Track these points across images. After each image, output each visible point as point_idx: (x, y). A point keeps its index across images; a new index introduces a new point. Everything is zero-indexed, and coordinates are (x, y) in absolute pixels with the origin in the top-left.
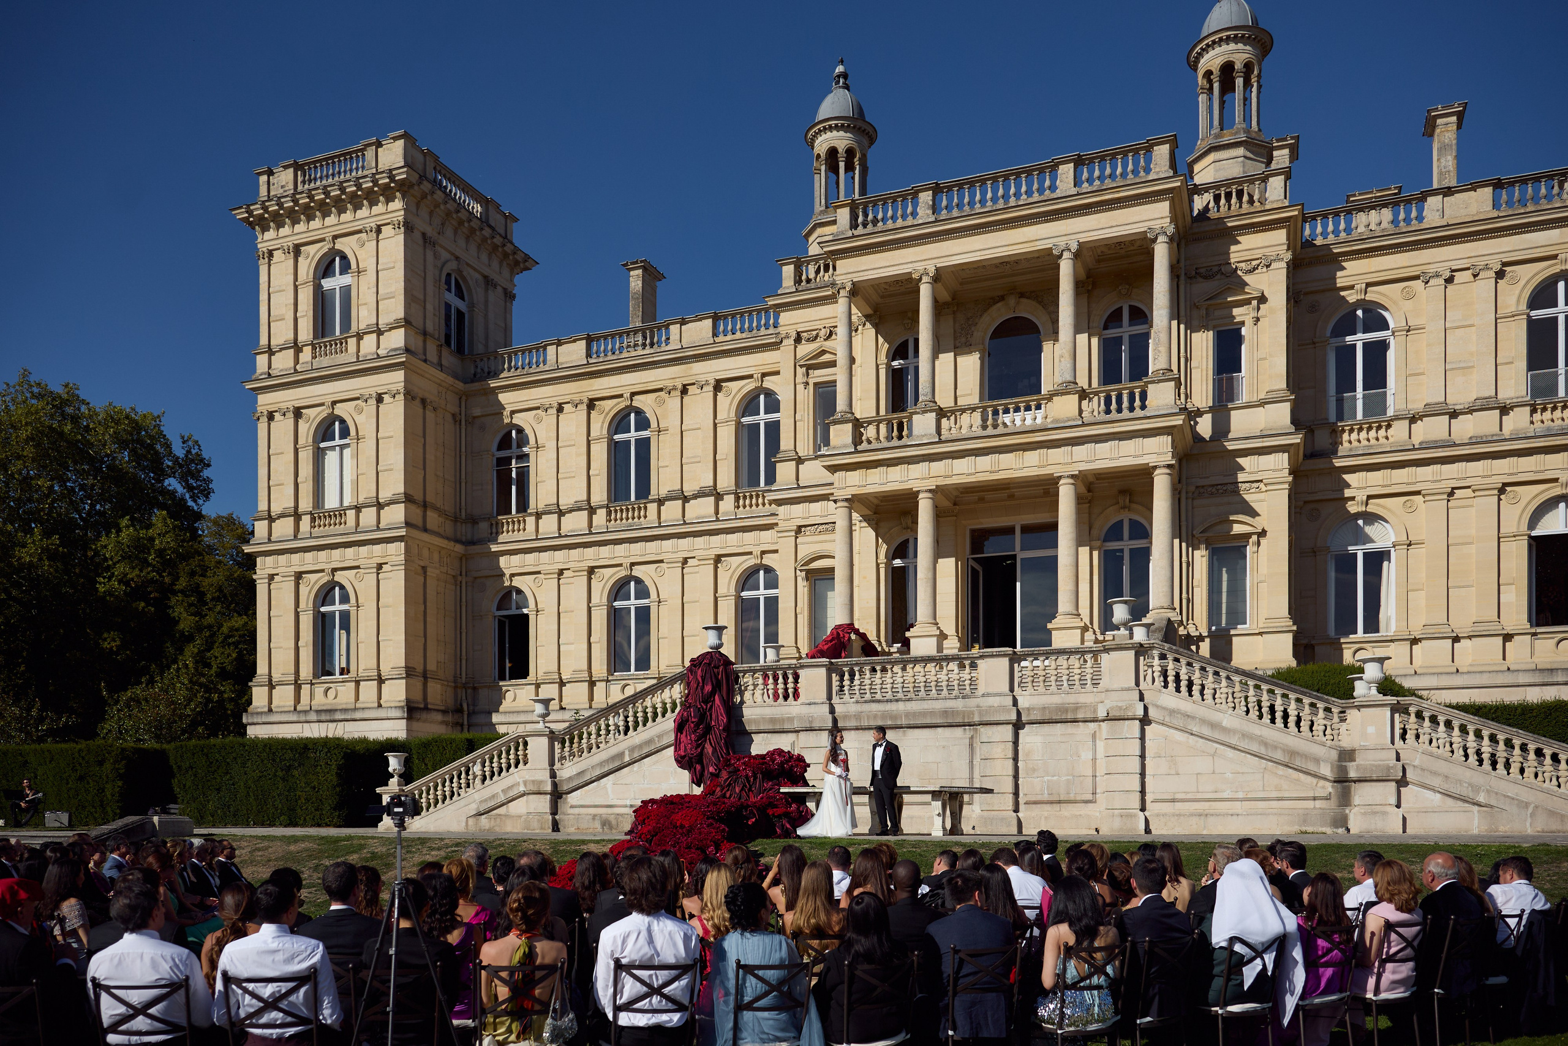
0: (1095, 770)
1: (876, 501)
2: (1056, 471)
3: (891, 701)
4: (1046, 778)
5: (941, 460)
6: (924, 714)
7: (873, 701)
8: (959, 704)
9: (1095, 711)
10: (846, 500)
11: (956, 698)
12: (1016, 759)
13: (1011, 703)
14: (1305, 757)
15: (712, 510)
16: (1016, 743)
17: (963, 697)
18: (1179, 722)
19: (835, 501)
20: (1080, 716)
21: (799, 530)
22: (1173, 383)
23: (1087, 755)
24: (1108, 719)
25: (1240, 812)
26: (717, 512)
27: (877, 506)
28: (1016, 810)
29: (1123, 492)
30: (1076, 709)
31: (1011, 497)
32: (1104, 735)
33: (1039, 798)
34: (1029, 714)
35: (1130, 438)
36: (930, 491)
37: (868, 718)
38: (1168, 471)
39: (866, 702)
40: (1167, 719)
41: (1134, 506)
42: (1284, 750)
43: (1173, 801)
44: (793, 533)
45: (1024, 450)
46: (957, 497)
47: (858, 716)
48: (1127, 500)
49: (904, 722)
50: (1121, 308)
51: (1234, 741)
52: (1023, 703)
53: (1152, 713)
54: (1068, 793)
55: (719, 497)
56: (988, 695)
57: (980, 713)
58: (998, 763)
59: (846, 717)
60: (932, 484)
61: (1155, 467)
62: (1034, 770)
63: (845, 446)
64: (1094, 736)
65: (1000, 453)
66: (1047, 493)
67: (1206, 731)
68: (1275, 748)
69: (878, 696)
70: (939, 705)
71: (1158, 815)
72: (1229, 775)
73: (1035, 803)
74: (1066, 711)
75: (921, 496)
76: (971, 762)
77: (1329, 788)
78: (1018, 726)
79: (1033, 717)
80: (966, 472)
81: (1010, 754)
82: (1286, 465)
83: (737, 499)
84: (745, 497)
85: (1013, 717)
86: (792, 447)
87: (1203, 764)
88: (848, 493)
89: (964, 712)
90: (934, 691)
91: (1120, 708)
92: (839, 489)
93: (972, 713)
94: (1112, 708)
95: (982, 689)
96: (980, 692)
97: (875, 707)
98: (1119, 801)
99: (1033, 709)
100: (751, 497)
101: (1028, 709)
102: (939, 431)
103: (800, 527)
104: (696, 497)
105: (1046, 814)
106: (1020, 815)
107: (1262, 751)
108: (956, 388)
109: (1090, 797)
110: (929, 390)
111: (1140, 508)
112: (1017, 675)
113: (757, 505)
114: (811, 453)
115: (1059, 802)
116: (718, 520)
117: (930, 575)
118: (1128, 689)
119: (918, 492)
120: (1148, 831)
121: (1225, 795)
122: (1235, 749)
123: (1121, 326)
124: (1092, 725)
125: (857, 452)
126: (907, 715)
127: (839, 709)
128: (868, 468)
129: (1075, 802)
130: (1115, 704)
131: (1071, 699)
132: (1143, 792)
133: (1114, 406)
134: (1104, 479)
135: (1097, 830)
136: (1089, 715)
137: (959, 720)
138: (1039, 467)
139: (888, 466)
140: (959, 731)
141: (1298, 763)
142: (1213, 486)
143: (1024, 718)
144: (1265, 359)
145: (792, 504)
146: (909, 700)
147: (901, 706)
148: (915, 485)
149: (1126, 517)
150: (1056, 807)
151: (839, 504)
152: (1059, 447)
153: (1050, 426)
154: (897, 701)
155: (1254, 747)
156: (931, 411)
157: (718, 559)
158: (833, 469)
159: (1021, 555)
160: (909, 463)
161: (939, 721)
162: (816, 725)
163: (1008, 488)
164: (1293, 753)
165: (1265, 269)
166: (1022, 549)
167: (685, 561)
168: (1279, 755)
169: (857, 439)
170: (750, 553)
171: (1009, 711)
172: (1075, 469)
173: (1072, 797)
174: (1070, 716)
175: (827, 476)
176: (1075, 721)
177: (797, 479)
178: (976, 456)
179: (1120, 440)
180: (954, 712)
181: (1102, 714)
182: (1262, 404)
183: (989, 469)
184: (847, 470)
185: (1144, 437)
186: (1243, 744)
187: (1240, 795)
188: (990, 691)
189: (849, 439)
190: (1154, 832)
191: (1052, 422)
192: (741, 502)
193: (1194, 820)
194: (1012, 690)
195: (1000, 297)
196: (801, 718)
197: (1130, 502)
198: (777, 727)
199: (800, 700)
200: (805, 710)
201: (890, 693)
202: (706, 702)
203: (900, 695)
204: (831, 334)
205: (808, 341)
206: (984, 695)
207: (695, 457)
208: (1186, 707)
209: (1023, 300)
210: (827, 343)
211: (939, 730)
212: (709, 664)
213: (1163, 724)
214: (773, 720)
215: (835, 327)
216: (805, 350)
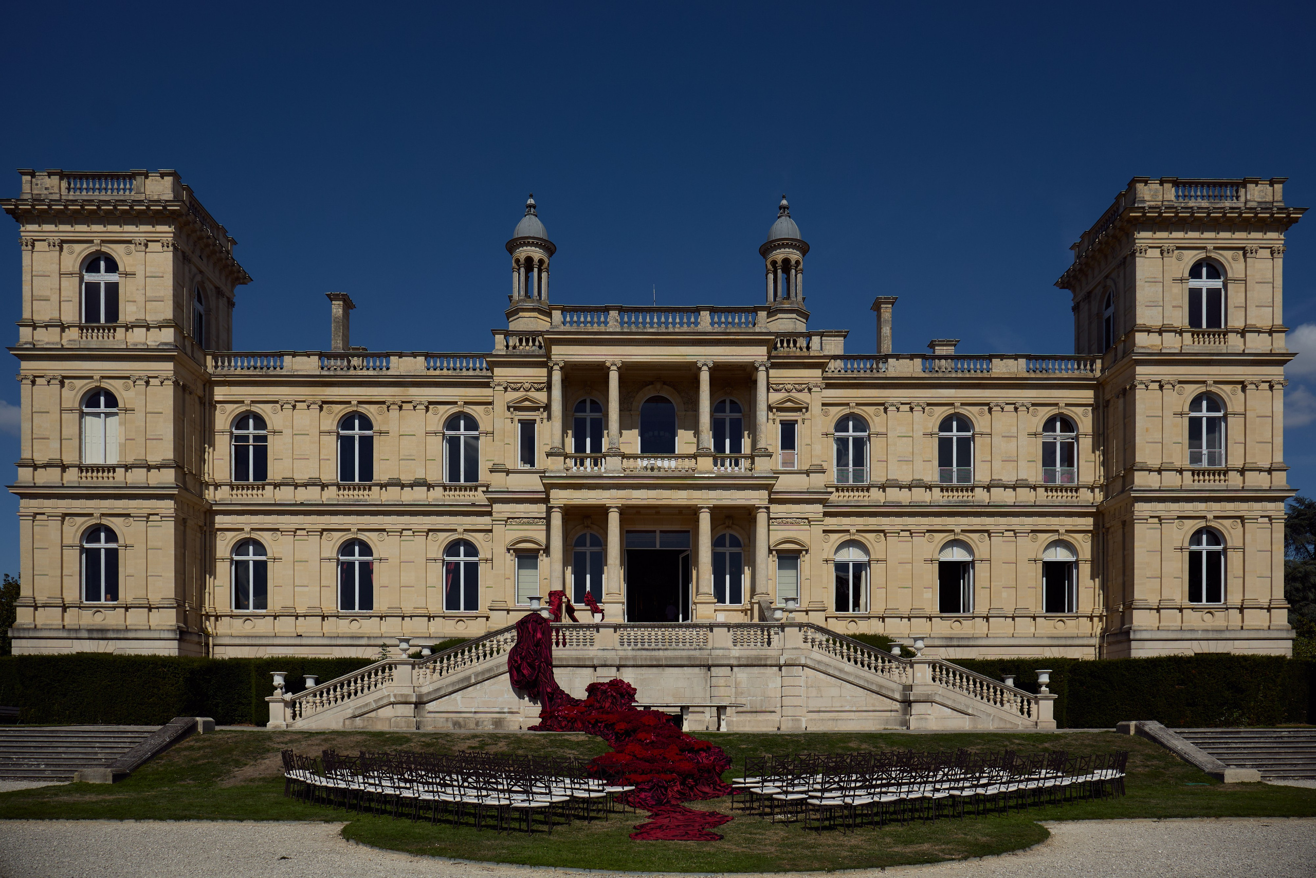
0: (776, 694)
2: (700, 503)
3: (655, 650)
5: (625, 488)
6: (676, 658)
7: (644, 649)
8: (697, 653)
9: (777, 660)
10: (561, 508)
11: (695, 649)
12: (731, 687)
14: (887, 688)
15: (425, 497)
16: (731, 677)
17: (700, 649)
18: (822, 668)
19: (552, 507)
20: (769, 663)
21: (508, 520)
22: (770, 458)
23: (772, 685)
24: (786, 665)
25: (852, 718)
26: (428, 499)
27: (573, 513)
29: (729, 517)
30: (766, 659)
32: (783, 674)
35: (743, 488)
36: (617, 507)
37: (641, 659)
38: (765, 510)
39: (639, 650)
40: (817, 666)
41: (734, 526)
42: (877, 685)
44: (504, 523)
45: (679, 488)
47: (634, 658)
48: (731, 522)
49: (664, 663)
50: (725, 400)
51: (851, 679)
52: (735, 654)
53: (808, 662)
54: (761, 707)
55: (430, 488)
56: (716, 649)
57: (712, 659)
59: (627, 658)
60: (619, 503)
61: (759, 507)
62: (742, 693)
63: (559, 471)
64: (775, 674)
67: (837, 673)
68: (872, 683)
70: (684, 653)
71: (810, 720)
72: (848, 698)
74: (761, 659)
75: (611, 510)
77: (897, 706)
78: (732, 667)
79: (740, 662)
80: (641, 498)
81: (729, 684)
82: (821, 510)
83: (444, 490)
84: (450, 489)
85: (730, 662)
86: (503, 462)
87: (835, 692)
88: (563, 503)
91: (792, 659)
92: (554, 499)
94: (788, 659)
96: (710, 646)
97: (644, 653)
98: (790, 712)
99: (741, 657)
100: (455, 489)
101: (738, 658)
102: (623, 469)
103: (509, 518)
104: (411, 485)
105: (748, 718)
107: (866, 685)
109: (773, 709)
110: (616, 441)
112: (731, 637)
114: (516, 467)
115: (756, 712)
116: (429, 505)
118: (796, 648)
119: (609, 507)
120: (806, 729)
121: (846, 709)
122: (851, 683)
123: (725, 412)
124: (775, 668)
125: (567, 476)
126: (666, 658)
127: (620, 653)
128: (575, 489)
129: (765, 712)
130: (790, 656)
131: (763, 653)
135: (779, 728)
136: (774, 663)
137: (698, 663)
138: (689, 500)
139: (588, 489)
140: (697, 669)
141: (884, 692)
142: (779, 518)
144: (808, 444)
145: (503, 502)
147: (661, 653)
148: (607, 503)
149: (728, 532)
150: (754, 715)
151: (554, 510)
152: (701, 488)
153: (695, 475)
154: (659, 650)
155: (862, 683)
156: (619, 456)
157: (428, 532)
158: (550, 487)
160: (603, 489)
162: (609, 663)
164: (881, 687)
165: (809, 392)
167: (402, 532)
168: (874, 688)
169: (565, 467)
170: (455, 531)
171: (728, 659)
172: (712, 503)
173: (764, 709)
174: (763, 663)
175: (529, 485)
176: (766, 666)
177: (507, 485)
178: (648, 489)
179: (738, 488)
180: (695, 658)
181: (782, 662)
182: (808, 472)
184: (561, 489)
185: (754, 489)
186: (856, 681)
187: (854, 709)
188: (717, 646)
189: (562, 467)
190: (809, 728)
191: (700, 473)
192: (447, 492)
193: (830, 723)
195: (652, 383)
196: (599, 659)
197: (733, 524)
198: (581, 663)
199: (596, 646)
200: (600, 653)
201: (653, 644)
202: (536, 646)
203: (660, 646)
204: (530, 389)
205: (514, 389)
206: (713, 649)
207: (410, 455)
208: (826, 659)
209: (665, 386)
210: (529, 393)
211: (685, 668)
212: (536, 622)
213: (814, 669)
214: (578, 659)
215: (534, 383)
216: (512, 396)
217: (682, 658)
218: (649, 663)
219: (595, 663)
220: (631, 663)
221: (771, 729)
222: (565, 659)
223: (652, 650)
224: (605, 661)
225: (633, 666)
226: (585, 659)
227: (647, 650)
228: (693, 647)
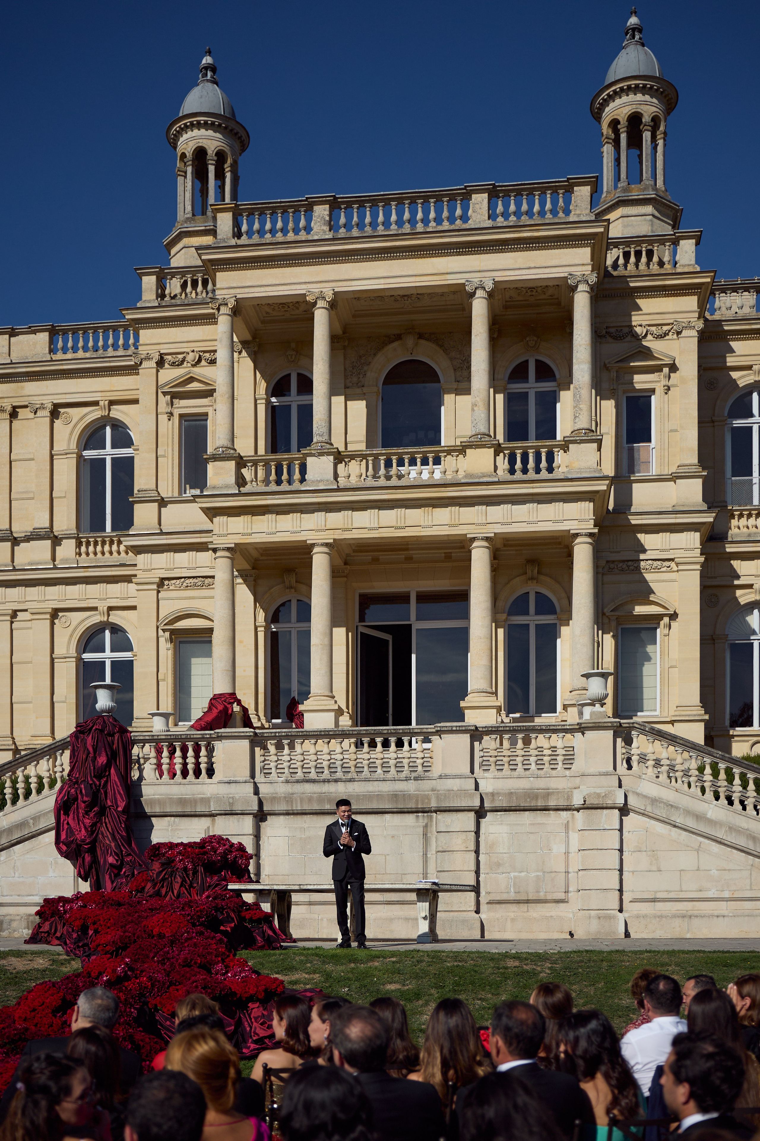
0: (567, 865)
1: (255, 554)
2: (468, 531)
3: (329, 781)
4: (512, 875)
5: (339, 510)
6: (369, 797)
8: (410, 787)
9: (569, 797)
10: (228, 549)
11: (407, 779)
12: (477, 852)
13: (473, 787)
15: (48, 556)
16: (477, 833)
17: (416, 779)
18: (663, 812)
19: (215, 550)
20: (552, 803)
21: (161, 583)
22: (595, 445)
23: (558, 849)
24: (585, 807)
25: (725, 913)
26: (54, 559)
27: (256, 560)
28: (477, 912)
29: (531, 561)
30: (548, 794)
31: (409, 559)
32: (580, 825)
33: (504, 897)
34: (493, 800)
35: (550, 502)
36: (327, 545)
38: (589, 540)
39: (298, 782)
40: (650, 808)
41: (542, 578)
43: (654, 900)
44: (155, 587)
45: (434, 506)
46: (348, 555)
47: (289, 798)
48: (536, 571)
50: (527, 362)
51: (721, 832)
52: (486, 786)
53: (632, 801)
54: (538, 892)
55: (57, 541)
56: (446, 777)
57: (438, 798)
58: (458, 856)
59: (274, 799)
60: (329, 537)
61: (577, 535)
62: (499, 865)
63: (227, 487)
64: (567, 826)
65: (407, 507)
66: (448, 557)
67: (692, 823)
69: (313, 775)
70: (386, 787)
71: (638, 917)
72: (716, 872)
73: (500, 902)
74: (536, 797)
75: (316, 550)
76: (425, 855)
78: (480, 813)
79: (497, 804)
80: (368, 526)
81: (472, 847)
82: (698, 544)
83: (79, 544)
84: (88, 544)
85: (477, 803)
86: (154, 487)
87: (688, 858)
88: (231, 541)
89: (417, 796)
90: (379, 771)
91: (599, 795)
92: (219, 536)
93: (428, 798)
94: (589, 795)
95: (437, 770)
96: (436, 773)
97: (309, 788)
98: (596, 901)
99: (498, 794)
100: (96, 544)
101: (493, 794)
102: (336, 476)
103: (162, 580)
104: (28, 539)
105: (512, 915)
106: (483, 916)
108: (346, 433)
109: (562, 896)
110: (325, 430)
111: (548, 579)
112: (477, 754)
113: (103, 553)
114: (176, 494)
115: (527, 902)
116: (55, 568)
117: (327, 641)
118: (606, 774)
119: (313, 545)
120: (627, 935)
121: (710, 894)
122: (721, 843)
123: (527, 382)
124: (564, 813)
125: (240, 494)
127: (263, 789)
128: (253, 514)
129: (545, 901)
130: (592, 790)
131: (541, 784)
132: (621, 891)
133: (519, 465)
134: (511, 546)
135: (571, 934)
136: (562, 803)
137: (411, 805)
138: (451, 526)
139: (278, 513)
140: (410, 819)
142: (623, 561)
143: (487, 805)
144: (676, 431)
145: (153, 552)
146: (351, 780)
148: (310, 537)
149: (532, 589)
150: (524, 907)
151: (219, 554)
152: (473, 505)
153: (463, 481)
154: (336, 781)
156: (328, 454)
157: (55, 614)
158: (212, 513)
159: (417, 626)
160: (302, 512)
161: (387, 806)
162: (238, 808)
163: (407, 549)
165: (675, 336)
166: (418, 619)
167: (14, 614)
169: (241, 481)
170: (95, 609)
171: (471, 796)
172: (491, 531)
173: (542, 896)
174: (540, 803)
175: (202, 522)
176: (546, 809)
177: (160, 524)
178: (380, 508)
179: (539, 502)
180: (405, 796)
181: (577, 801)
182: (674, 478)
183: (394, 524)
184: (230, 515)
185: (565, 501)
187: (726, 894)
188: (448, 772)
189: (232, 480)
190: (633, 935)
191: (466, 477)
192: (83, 549)
193: (677, 922)
194: (472, 771)
195: (398, 337)
196: (218, 799)
197: (538, 573)
198: (188, 809)
199: (216, 777)
200: (223, 790)
201: (326, 771)
202: (99, 777)
203: (339, 775)
204: (200, 360)
205: (173, 364)
206: (440, 777)
207: (26, 492)
208: (668, 794)
209: (422, 342)
210: (196, 370)
211: (387, 816)
212: (102, 731)
213: (643, 814)
214: (182, 801)
215: (205, 352)
216: (168, 374)
217: (379, 797)
218: (316, 807)
219: (213, 807)
220: (283, 807)
221: (556, 936)
222: (159, 802)
223: (324, 781)
224: (231, 804)
225: (287, 814)
226: (194, 801)
227: (314, 781)
228: (403, 775)
